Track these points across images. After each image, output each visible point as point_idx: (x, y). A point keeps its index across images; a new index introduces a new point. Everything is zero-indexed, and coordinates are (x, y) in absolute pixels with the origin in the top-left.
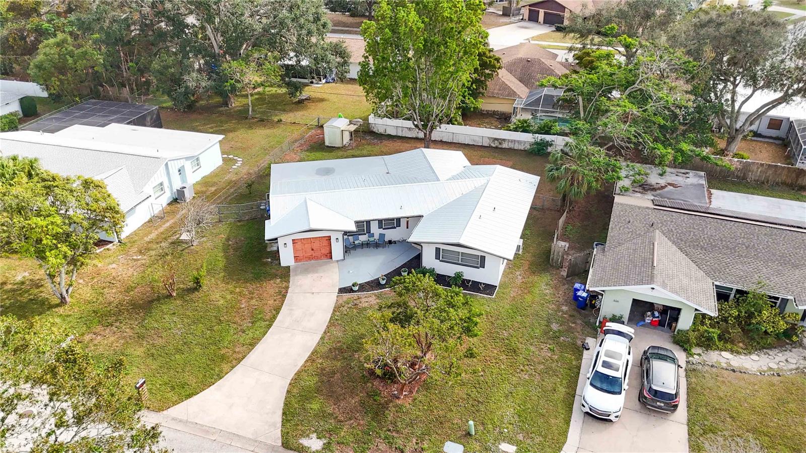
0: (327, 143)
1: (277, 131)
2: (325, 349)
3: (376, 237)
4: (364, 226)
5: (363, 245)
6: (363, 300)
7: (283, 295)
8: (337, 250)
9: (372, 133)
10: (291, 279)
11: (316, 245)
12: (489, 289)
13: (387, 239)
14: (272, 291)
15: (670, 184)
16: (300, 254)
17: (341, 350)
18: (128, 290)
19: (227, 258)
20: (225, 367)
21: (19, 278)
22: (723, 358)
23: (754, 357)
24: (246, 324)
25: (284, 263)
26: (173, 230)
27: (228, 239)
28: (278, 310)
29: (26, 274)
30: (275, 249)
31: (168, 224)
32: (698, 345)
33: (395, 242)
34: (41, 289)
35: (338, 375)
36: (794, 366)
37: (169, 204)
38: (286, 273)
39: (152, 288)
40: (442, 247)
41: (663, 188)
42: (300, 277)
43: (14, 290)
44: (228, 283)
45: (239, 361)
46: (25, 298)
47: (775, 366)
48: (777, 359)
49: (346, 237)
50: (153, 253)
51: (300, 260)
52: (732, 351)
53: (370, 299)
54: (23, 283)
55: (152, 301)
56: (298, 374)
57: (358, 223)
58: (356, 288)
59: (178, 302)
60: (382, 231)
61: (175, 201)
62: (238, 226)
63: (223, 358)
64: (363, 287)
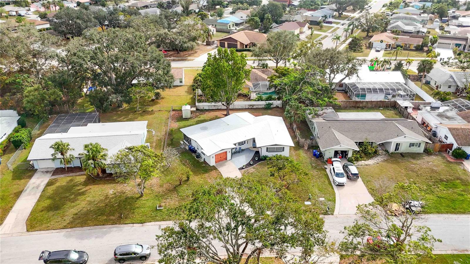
0: (184, 117)
3: (238, 149)
6: (250, 170)
8: (229, 156)
10: (218, 169)
11: (222, 156)
13: (242, 149)
15: (324, 113)
16: (217, 160)
21: (111, 193)
22: (363, 162)
23: (370, 160)
29: (113, 190)
32: (355, 161)
33: (244, 150)
34: (126, 194)
36: (380, 161)
38: (215, 168)
39: (170, 184)
42: (221, 168)
43: (115, 197)
44: (197, 176)
46: (123, 199)
47: (376, 162)
48: (376, 160)
49: (231, 150)
51: (218, 163)
52: (364, 160)
53: (252, 170)
54: (115, 194)
58: (244, 167)
60: (240, 146)
64: (246, 166)
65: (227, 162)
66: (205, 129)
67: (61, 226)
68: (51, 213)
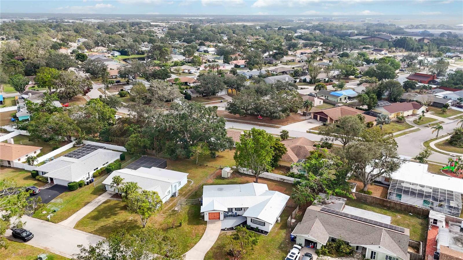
0: (222, 176)
1: (206, 170)
2: (216, 246)
3: (234, 213)
4: (230, 210)
5: (230, 216)
6: (228, 233)
7: (205, 230)
8: (222, 217)
9: (239, 172)
10: (207, 225)
11: (215, 215)
12: (266, 233)
13: (237, 214)
14: (202, 228)
15: (332, 202)
16: (210, 217)
17: (220, 247)
18: (161, 225)
19: (189, 217)
20: (188, 249)
21: (130, 219)
24: (194, 237)
25: (205, 220)
26: (172, 206)
27: (189, 211)
28: (203, 234)
29: (132, 218)
30: (203, 215)
31: (171, 204)
32: (322, 254)
33: (240, 215)
34: (137, 223)
35: (218, 254)
37: (171, 197)
38: (206, 223)
39: (168, 225)
40: (253, 219)
41: (329, 203)
42: (209, 225)
43: (130, 223)
44: (189, 225)
45: (192, 247)
46: (133, 225)
49: (225, 213)
50: (167, 214)
51: (210, 219)
52: (331, 257)
53: (230, 233)
54: (132, 220)
55: (168, 229)
56: (208, 252)
57: (229, 209)
58: (226, 229)
59: (175, 229)
60: (236, 211)
61: (173, 196)
62: (192, 206)
63: (188, 246)
64: (228, 229)
65: (219, 221)
66: (221, 190)
67: (90, 231)
68: (92, 221)
